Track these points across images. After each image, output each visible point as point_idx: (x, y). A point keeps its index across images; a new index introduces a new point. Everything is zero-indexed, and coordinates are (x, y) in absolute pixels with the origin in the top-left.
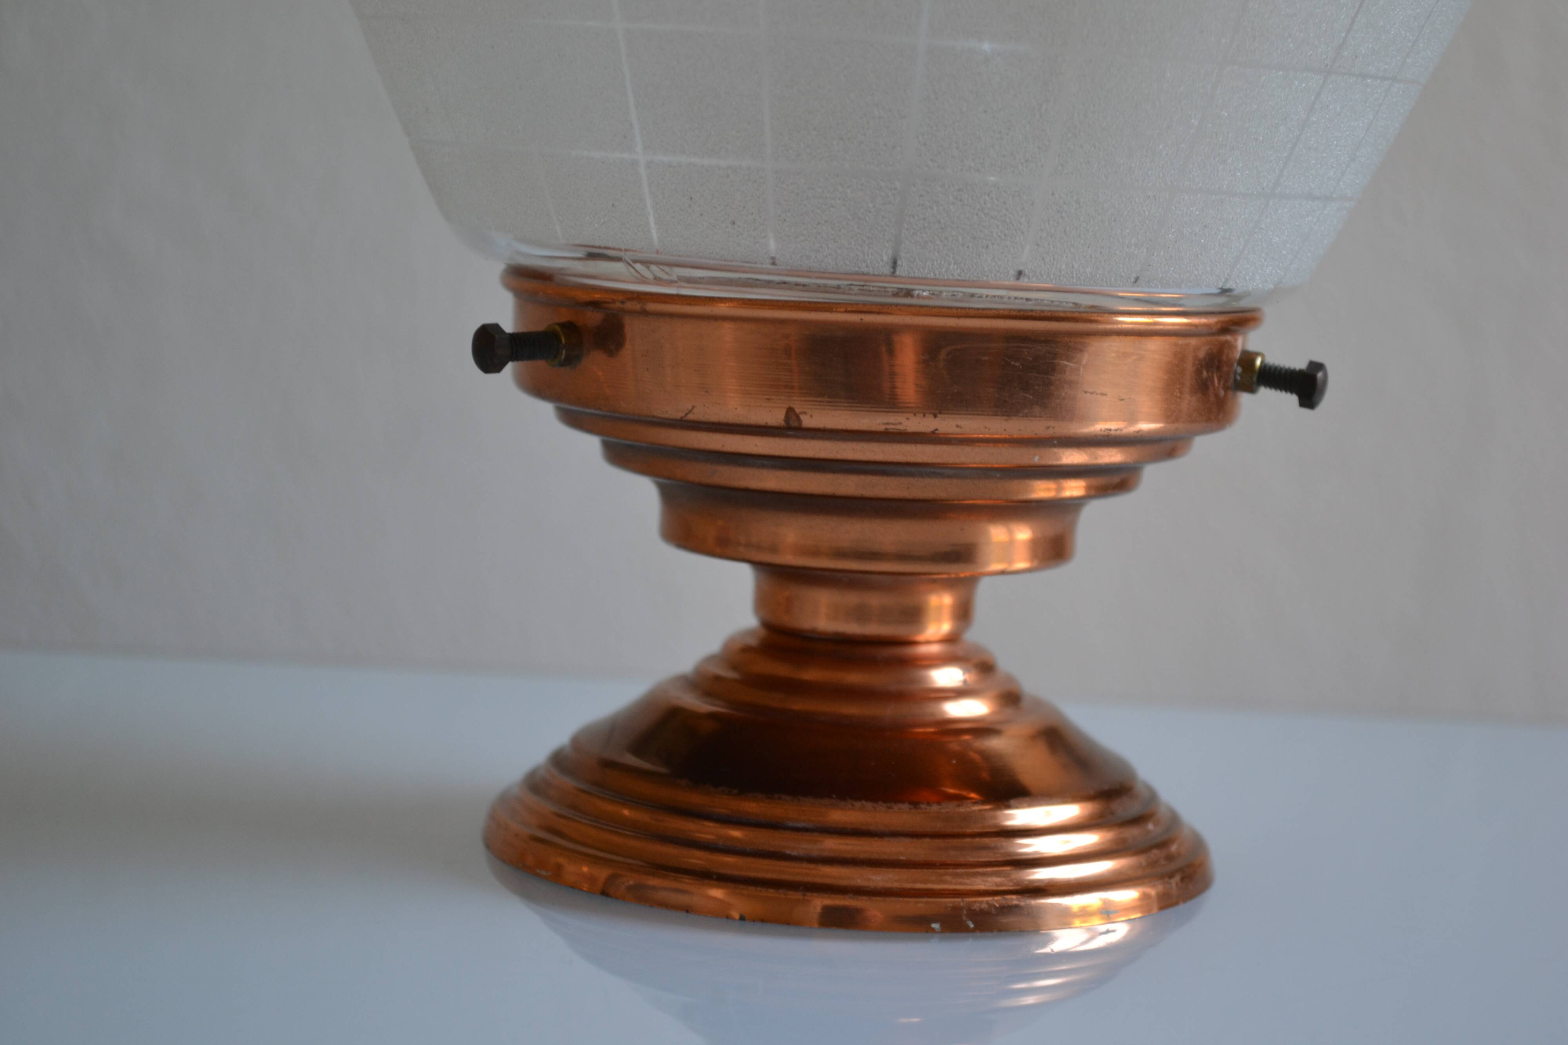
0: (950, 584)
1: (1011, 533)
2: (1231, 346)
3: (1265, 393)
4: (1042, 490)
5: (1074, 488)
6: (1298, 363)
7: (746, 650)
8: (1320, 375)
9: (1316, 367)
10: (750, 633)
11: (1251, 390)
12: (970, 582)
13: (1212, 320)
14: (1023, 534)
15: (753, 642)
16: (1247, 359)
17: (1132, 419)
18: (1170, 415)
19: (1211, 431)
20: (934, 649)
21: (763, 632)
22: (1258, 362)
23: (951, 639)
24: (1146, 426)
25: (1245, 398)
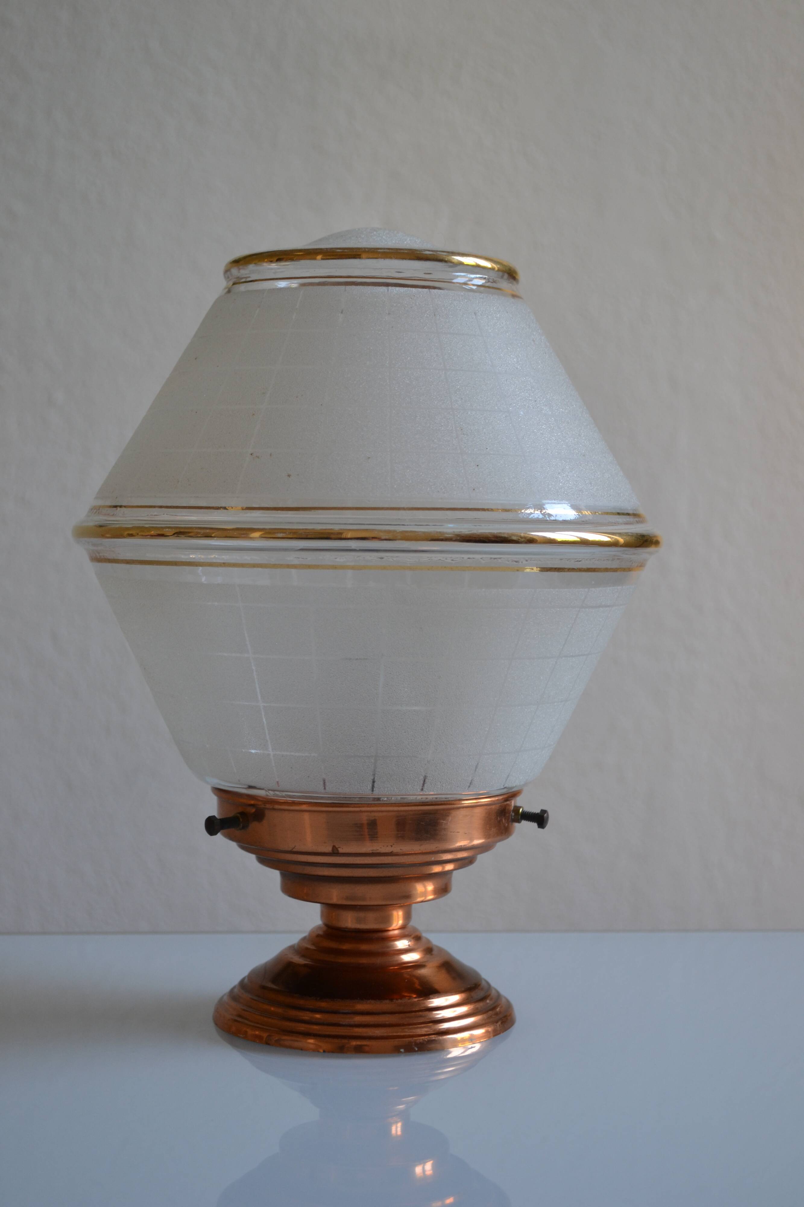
0: (401, 907)
1: (425, 887)
2: (509, 805)
3: (524, 823)
4: (437, 869)
5: (449, 867)
6: (537, 810)
7: (318, 936)
8: (545, 815)
9: (544, 812)
10: (319, 928)
11: (519, 821)
12: (410, 906)
13: (501, 798)
14: (430, 887)
15: (321, 933)
16: (517, 809)
17: (471, 840)
18: (487, 836)
19: (505, 839)
20: (396, 932)
21: (325, 928)
22: (521, 810)
23: (403, 927)
24: (477, 842)
25: (516, 825)
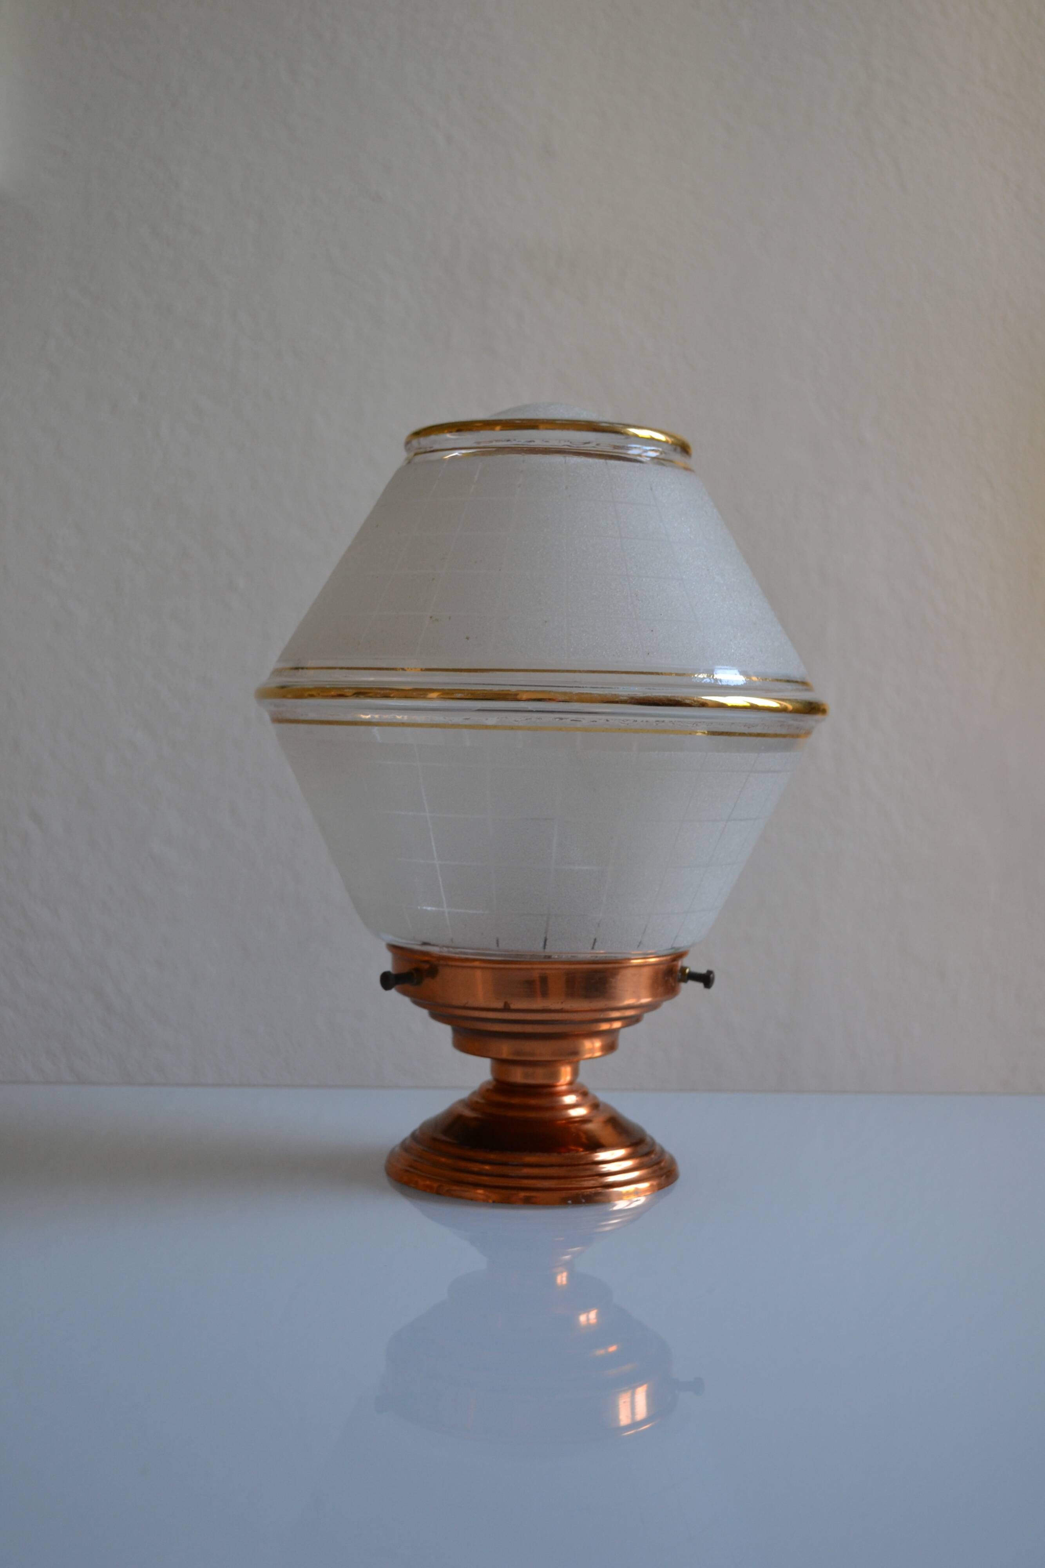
0: (569, 1063)
1: (593, 1043)
2: (676, 966)
3: (691, 983)
4: (605, 1026)
5: (617, 1025)
6: (702, 970)
7: (488, 1090)
8: (711, 976)
9: (710, 973)
10: (488, 1083)
11: (685, 981)
12: (577, 1062)
13: (668, 958)
14: (598, 1044)
15: (490, 1087)
16: (683, 969)
17: (639, 998)
18: (654, 995)
19: (671, 998)
20: (564, 1088)
21: (494, 1083)
22: (687, 971)
23: (571, 1083)
24: (645, 1001)
25: (683, 985)
